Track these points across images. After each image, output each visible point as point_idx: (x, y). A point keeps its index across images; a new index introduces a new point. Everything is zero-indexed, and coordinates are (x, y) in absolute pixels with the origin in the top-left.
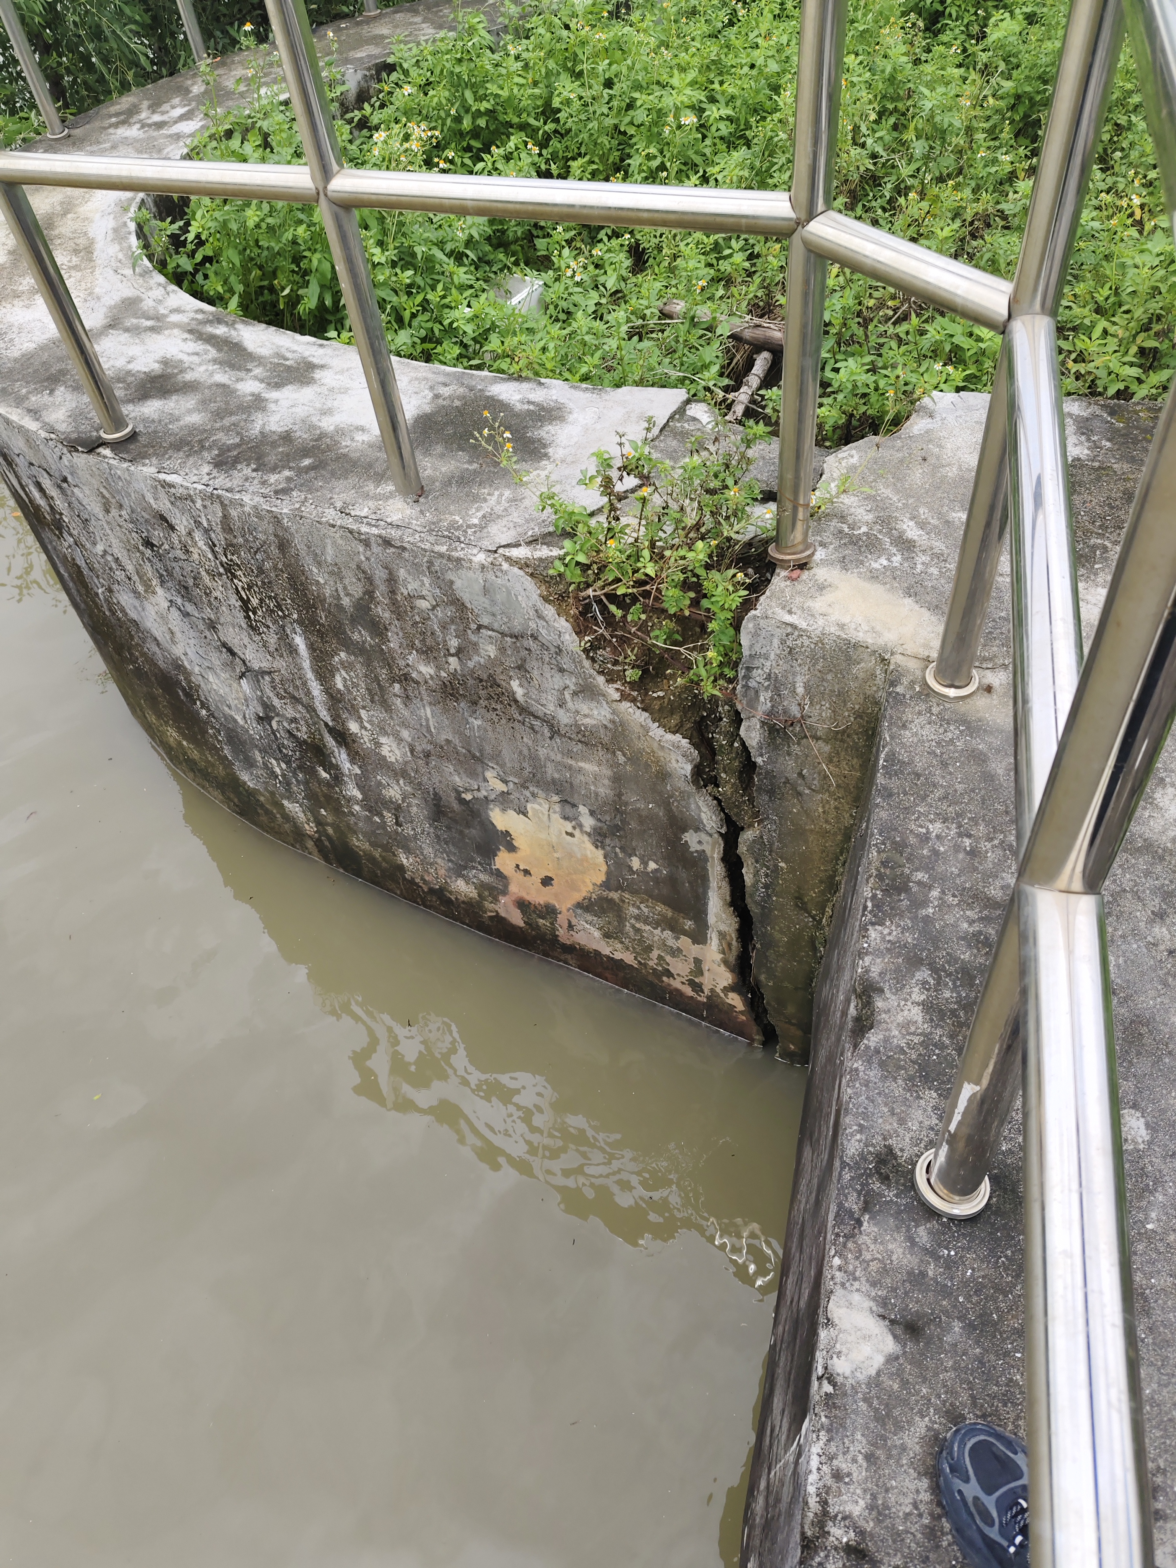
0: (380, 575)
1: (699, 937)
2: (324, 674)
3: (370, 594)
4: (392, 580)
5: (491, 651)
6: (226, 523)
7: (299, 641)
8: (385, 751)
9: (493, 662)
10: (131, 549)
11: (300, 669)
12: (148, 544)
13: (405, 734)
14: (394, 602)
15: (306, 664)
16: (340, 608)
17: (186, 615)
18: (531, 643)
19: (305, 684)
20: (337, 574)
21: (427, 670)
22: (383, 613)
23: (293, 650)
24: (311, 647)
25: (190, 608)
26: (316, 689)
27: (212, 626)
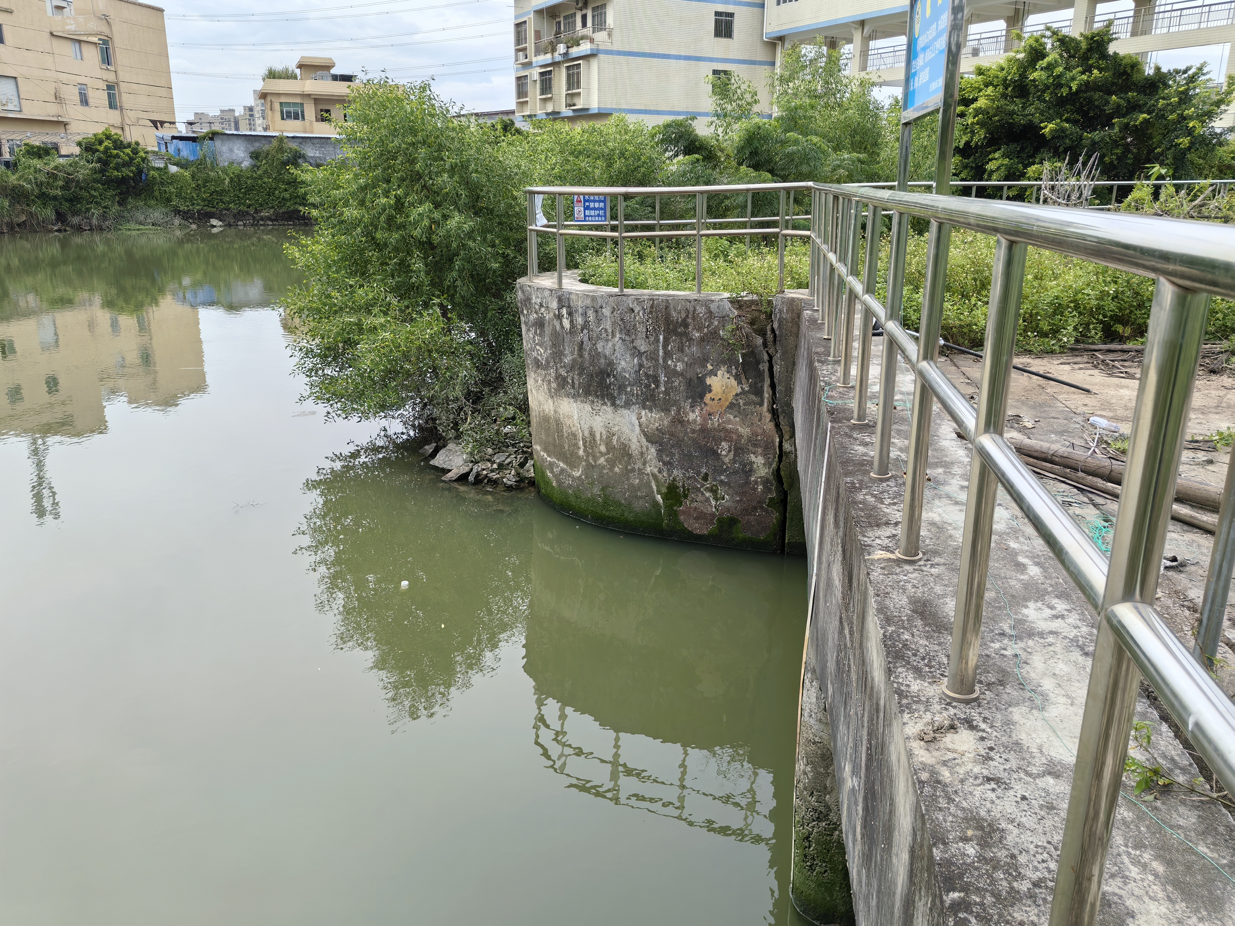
0: (692, 309)
1: (761, 404)
2: (665, 347)
3: (687, 316)
4: (695, 310)
5: (716, 323)
6: (652, 307)
7: (661, 337)
8: (678, 368)
9: (716, 327)
10: (614, 324)
11: (658, 346)
12: (622, 320)
13: (686, 359)
14: (694, 317)
15: (661, 345)
16: (677, 322)
17: (624, 340)
18: (727, 318)
19: (658, 351)
20: (680, 313)
21: (697, 335)
22: (689, 320)
23: (658, 341)
24: (664, 338)
25: (627, 338)
26: (661, 353)
27: (633, 342)
